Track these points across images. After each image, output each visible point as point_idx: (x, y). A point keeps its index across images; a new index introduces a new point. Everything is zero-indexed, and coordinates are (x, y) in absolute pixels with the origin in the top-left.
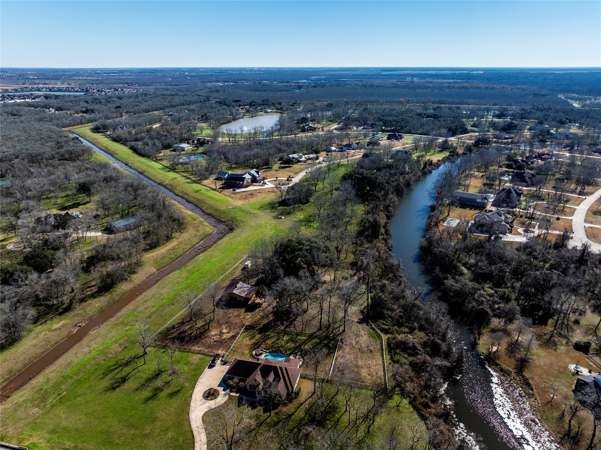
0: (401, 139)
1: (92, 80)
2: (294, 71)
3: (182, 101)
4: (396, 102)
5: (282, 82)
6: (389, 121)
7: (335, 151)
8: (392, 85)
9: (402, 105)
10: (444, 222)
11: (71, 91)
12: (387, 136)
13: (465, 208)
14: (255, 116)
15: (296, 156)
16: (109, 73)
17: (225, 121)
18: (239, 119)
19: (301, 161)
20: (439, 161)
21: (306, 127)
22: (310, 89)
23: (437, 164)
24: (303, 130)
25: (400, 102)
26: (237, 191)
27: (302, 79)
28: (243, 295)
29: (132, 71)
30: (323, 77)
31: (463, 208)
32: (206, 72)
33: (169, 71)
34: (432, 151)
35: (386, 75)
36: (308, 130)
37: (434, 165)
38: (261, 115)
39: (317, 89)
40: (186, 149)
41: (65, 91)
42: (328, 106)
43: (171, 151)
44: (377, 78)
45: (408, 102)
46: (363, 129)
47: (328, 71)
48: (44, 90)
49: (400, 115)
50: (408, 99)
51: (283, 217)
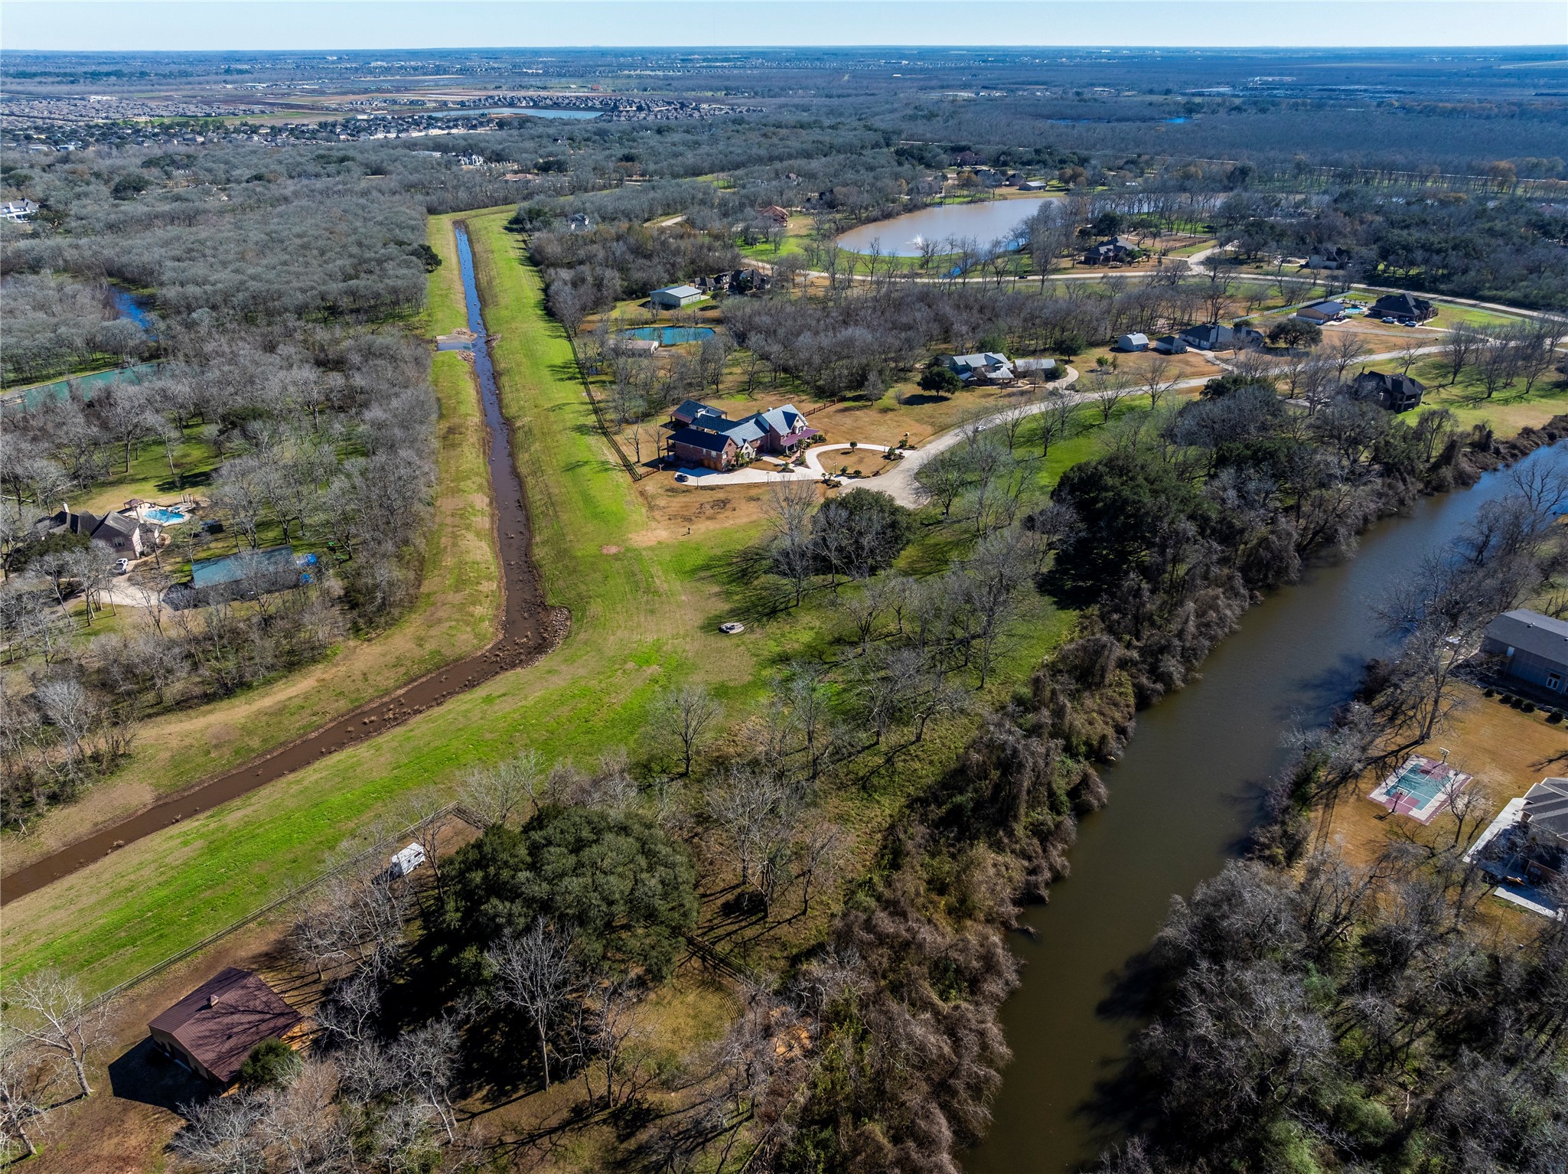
0: (1423, 317)
1: (657, 77)
2: (1212, 58)
3: (808, 146)
4: (1481, 173)
5: (1151, 92)
6: (1404, 248)
7: (1144, 348)
8: (1506, 110)
9: (1501, 185)
10: (1380, 778)
11: (578, 109)
12: (1373, 303)
13: (1529, 709)
14: (982, 200)
15: (977, 360)
16: (717, 60)
17: (876, 213)
18: (926, 206)
19: (992, 382)
20: (1527, 432)
21: (1103, 250)
22: (1222, 113)
23: (1513, 446)
24: (1092, 260)
25: (1495, 172)
26: (692, 481)
27: (1219, 84)
28: (204, 1056)
29: (776, 53)
30: (1288, 79)
31: (1516, 705)
32: (960, 57)
33: (862, 55)
34: (1521, 383)
35: (1509, 74)
36: (1107, 259)
37: (1497, 452)
38: (1004, 198)
39: (1244, 115)
40: (683, 302)
41: (567, 107)
42: (1231, 176)
43: (643, 305)
44: (1470, 85)
45: (1531, 171)
46: (1306, 266)
47: (1319, 59)
48: (524, 104)
49: (1462, 223)
50: (1534, 160)
51: (739, 628)
